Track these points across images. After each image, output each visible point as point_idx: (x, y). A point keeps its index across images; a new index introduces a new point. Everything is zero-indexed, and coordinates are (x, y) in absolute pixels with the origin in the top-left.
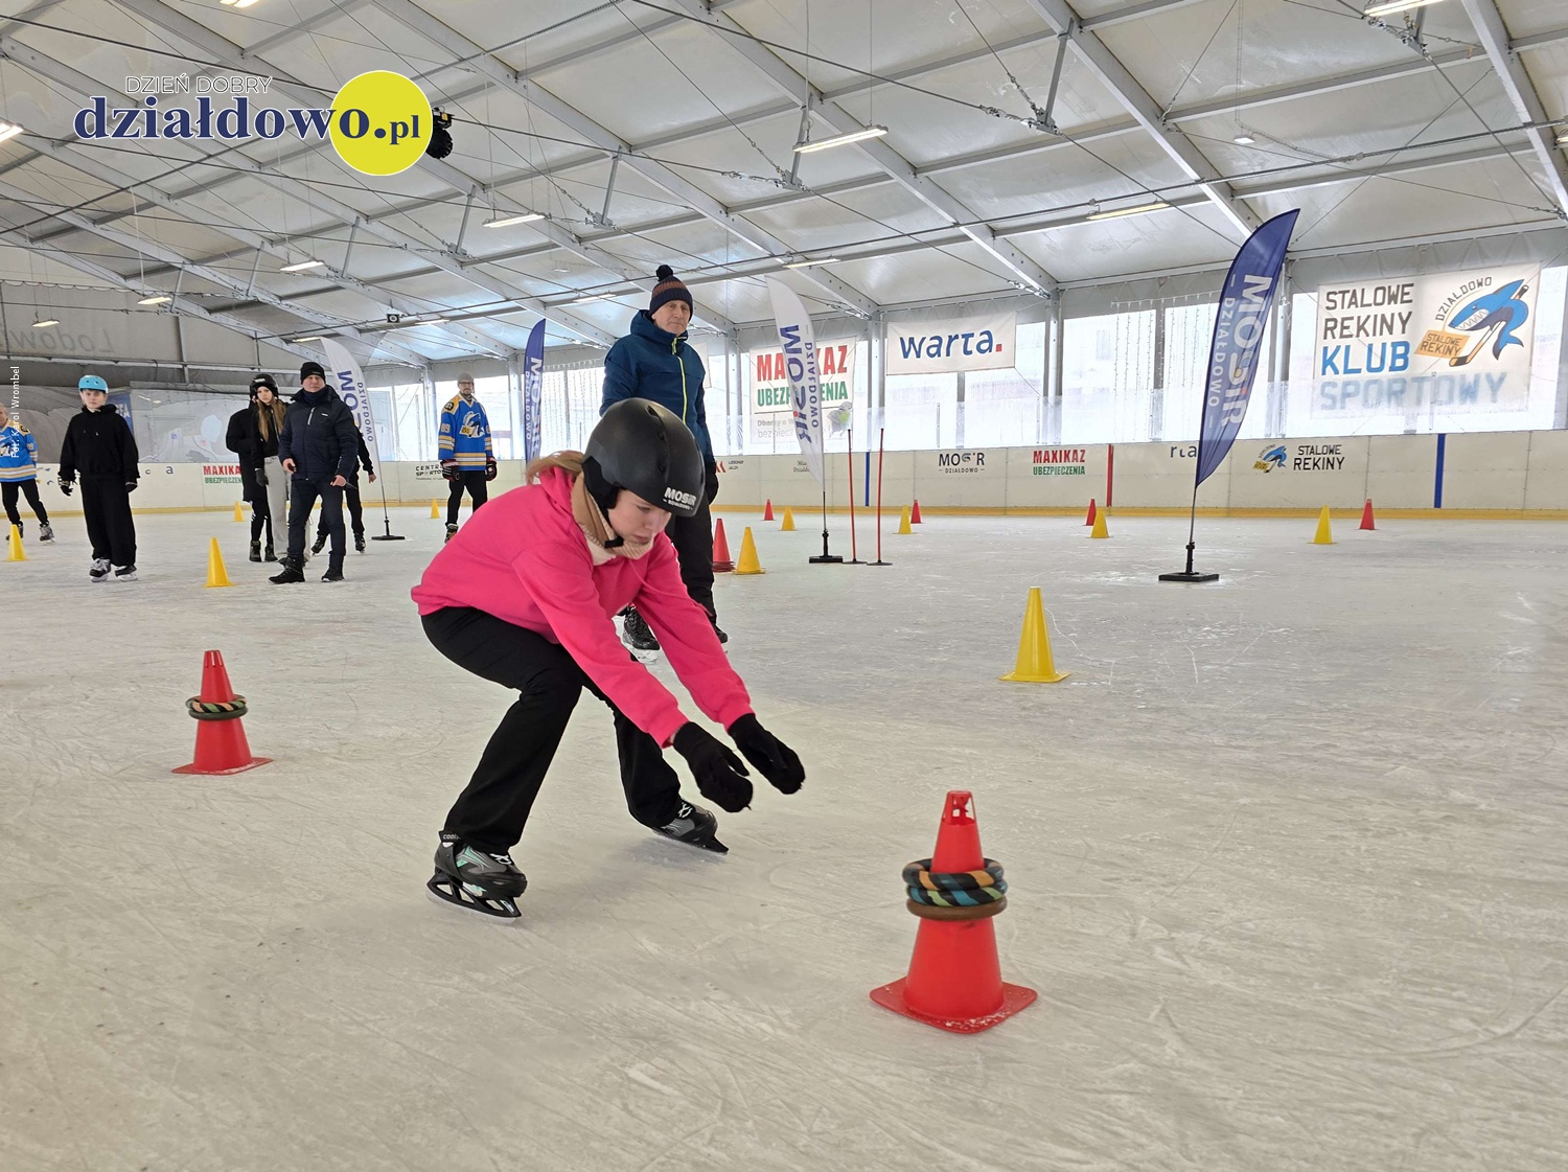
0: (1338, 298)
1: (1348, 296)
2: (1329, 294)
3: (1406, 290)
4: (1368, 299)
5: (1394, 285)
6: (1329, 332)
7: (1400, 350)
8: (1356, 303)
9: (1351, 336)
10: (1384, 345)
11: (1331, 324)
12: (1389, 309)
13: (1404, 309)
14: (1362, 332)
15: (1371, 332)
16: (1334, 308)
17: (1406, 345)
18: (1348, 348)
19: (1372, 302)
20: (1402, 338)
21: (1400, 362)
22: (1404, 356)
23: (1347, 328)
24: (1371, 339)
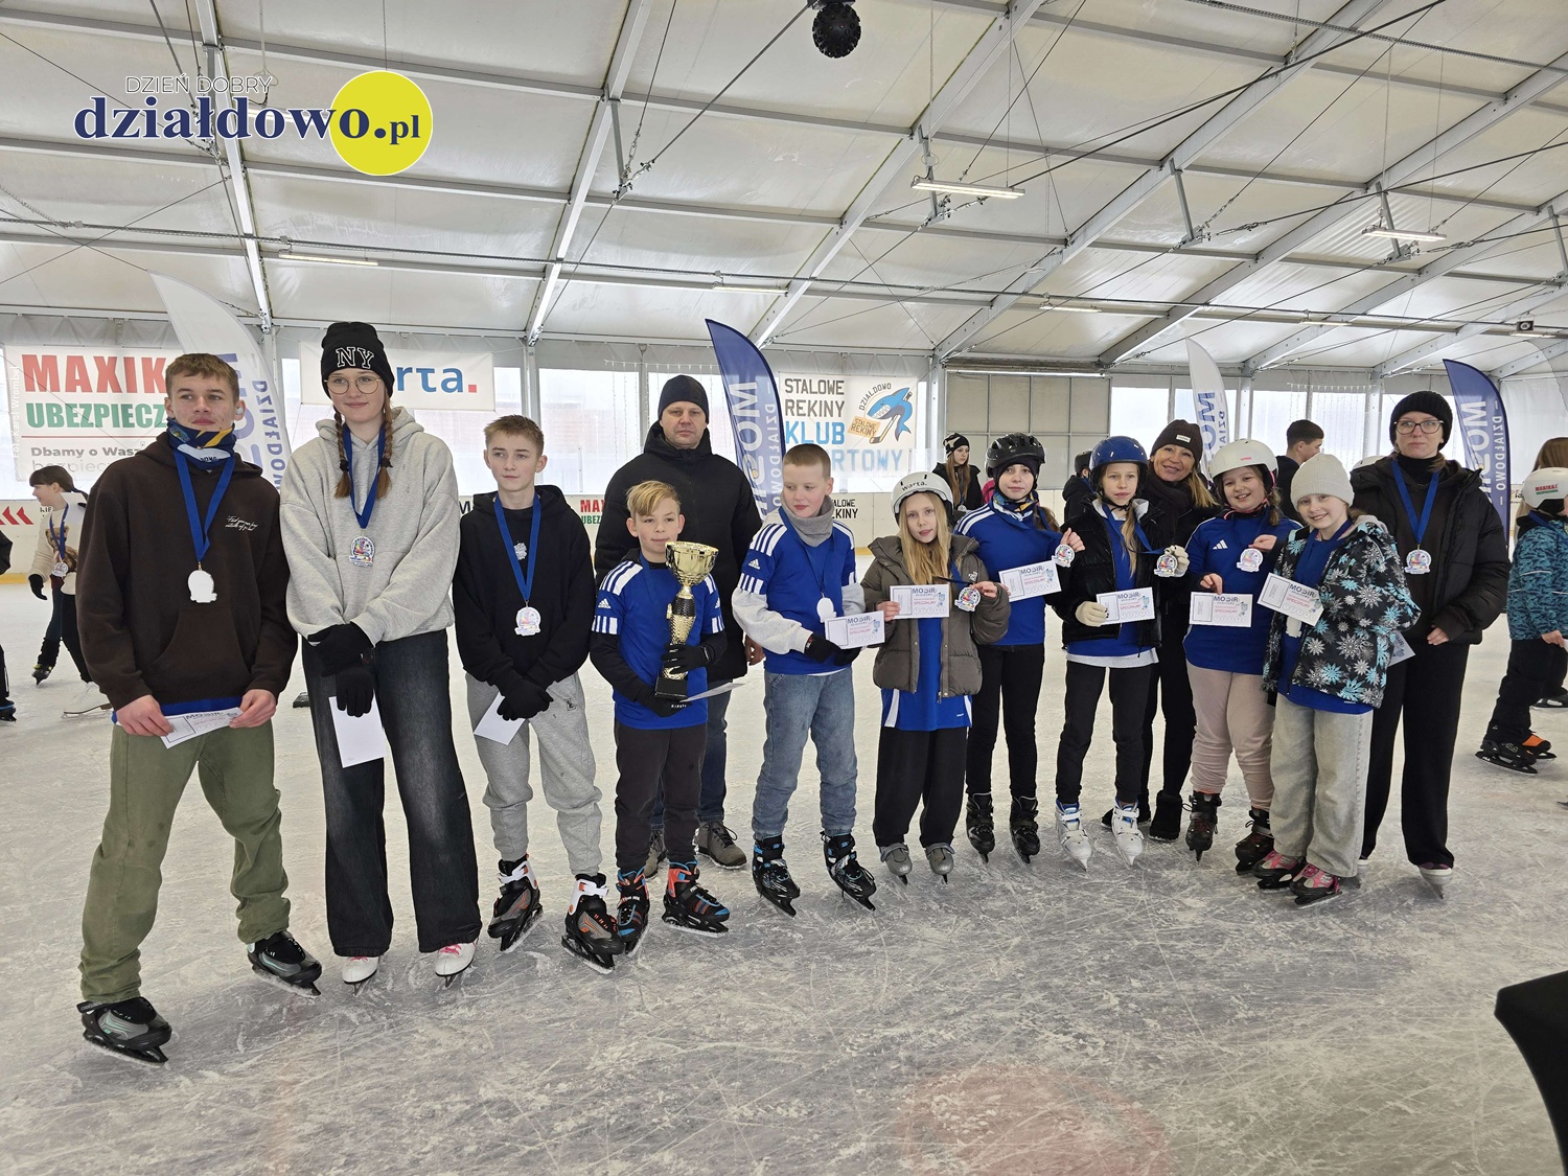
0: (794, 384)
1: (800, 384)
2: (787, 380)
3: (840, 385)
4: (815, 389)
5: (832, 378)
6: (789, 410)
7: (838, 429)
8: (806, 390)
9: (804, 415)
10: (827, 424)
11: (790, 404)
12: (829, 398)
13: (840, 399)
14: (812, 413)
15: (818, 413)
16: (791, 392)
17: (842, 425)
18: (803, 423)
19: (817, 390)
20: (839, 420)
21: (838, 438)
22: (841, 433)
23: (801, 408)
24: (818, 419)
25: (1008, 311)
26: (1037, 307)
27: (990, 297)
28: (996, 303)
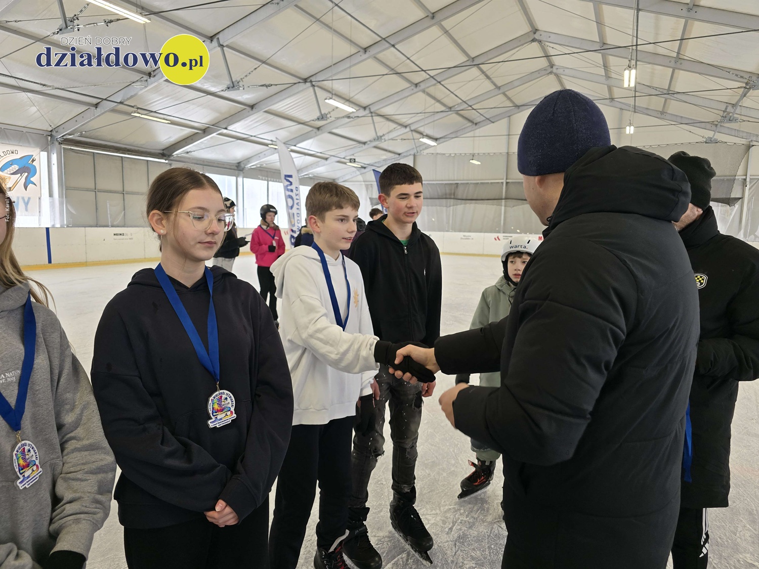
25: (107, 113)
26: (129, 114)
27: (95, 101)
28: (99, 106)
